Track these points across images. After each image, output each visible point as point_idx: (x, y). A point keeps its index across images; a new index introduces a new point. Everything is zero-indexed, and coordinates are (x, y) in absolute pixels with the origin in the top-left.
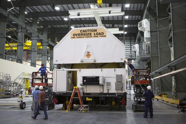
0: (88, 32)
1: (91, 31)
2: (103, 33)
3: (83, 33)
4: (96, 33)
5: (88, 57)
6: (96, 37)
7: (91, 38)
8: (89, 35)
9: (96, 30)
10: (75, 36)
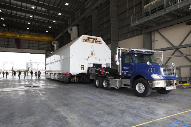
0: (92, 39)
1: (94, 39)
2: (100, 41)
3: (89, 39)
4: (96, 40)
5: (92, 55)
6: (96, 43)
7: (94, 44)
8: (93, 41)
9: (96, 39)
10: (84, 40)
